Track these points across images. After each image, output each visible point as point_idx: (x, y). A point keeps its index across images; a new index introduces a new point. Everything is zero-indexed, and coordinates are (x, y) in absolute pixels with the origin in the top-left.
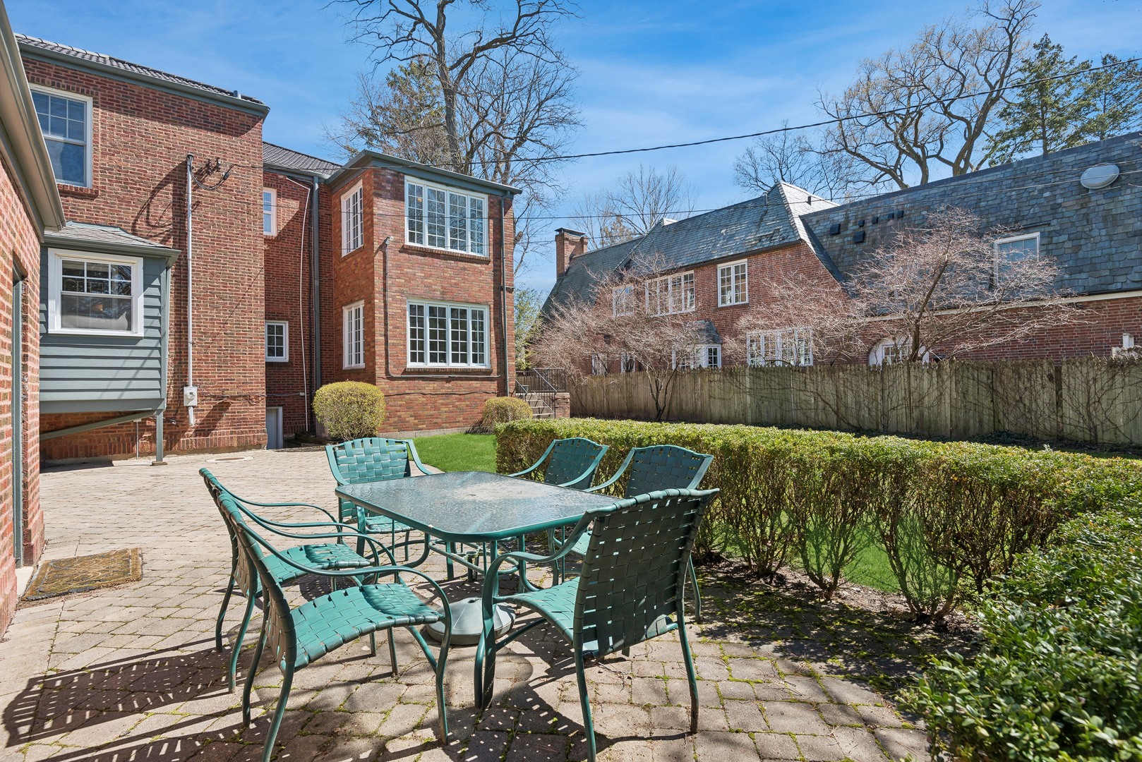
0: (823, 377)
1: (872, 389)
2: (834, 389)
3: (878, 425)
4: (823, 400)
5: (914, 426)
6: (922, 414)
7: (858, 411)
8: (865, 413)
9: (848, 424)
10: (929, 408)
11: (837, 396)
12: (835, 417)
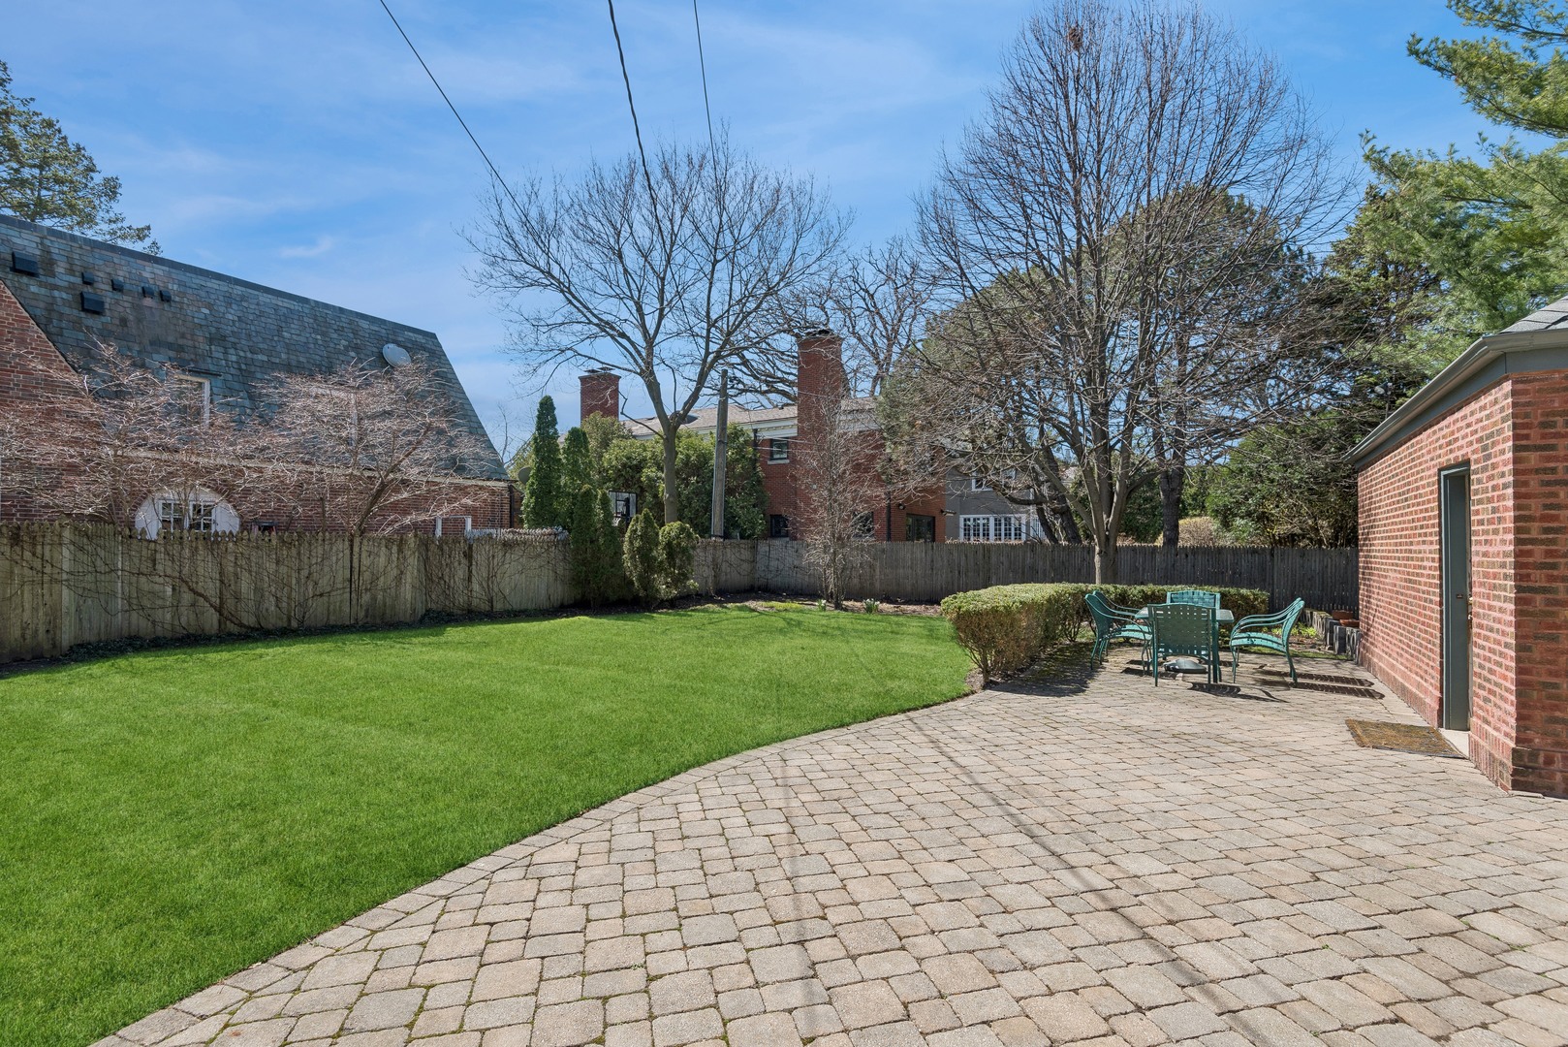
0: (194, 551)
1: (283, 570)
2: (217, 569)
3: (289, 620)
4: (191, 590)
5: (362, 614)
6: (374, 598)
7: (259, 604)
8: (270, 604)
9: (241, 625)
10: (384, 591)
11: (222, 582)
12: (216, 616)
